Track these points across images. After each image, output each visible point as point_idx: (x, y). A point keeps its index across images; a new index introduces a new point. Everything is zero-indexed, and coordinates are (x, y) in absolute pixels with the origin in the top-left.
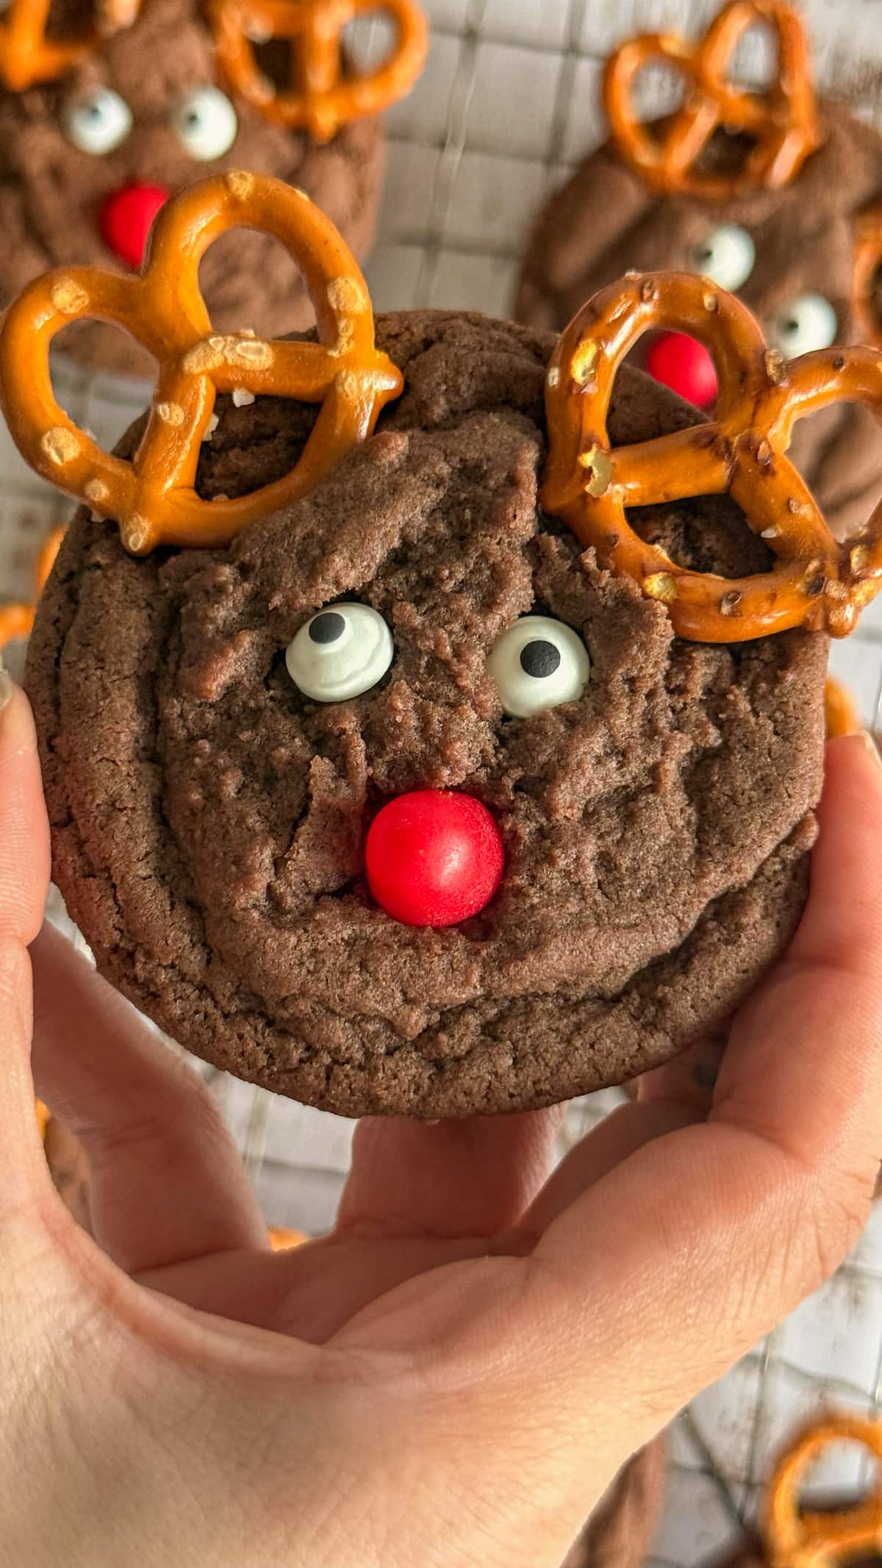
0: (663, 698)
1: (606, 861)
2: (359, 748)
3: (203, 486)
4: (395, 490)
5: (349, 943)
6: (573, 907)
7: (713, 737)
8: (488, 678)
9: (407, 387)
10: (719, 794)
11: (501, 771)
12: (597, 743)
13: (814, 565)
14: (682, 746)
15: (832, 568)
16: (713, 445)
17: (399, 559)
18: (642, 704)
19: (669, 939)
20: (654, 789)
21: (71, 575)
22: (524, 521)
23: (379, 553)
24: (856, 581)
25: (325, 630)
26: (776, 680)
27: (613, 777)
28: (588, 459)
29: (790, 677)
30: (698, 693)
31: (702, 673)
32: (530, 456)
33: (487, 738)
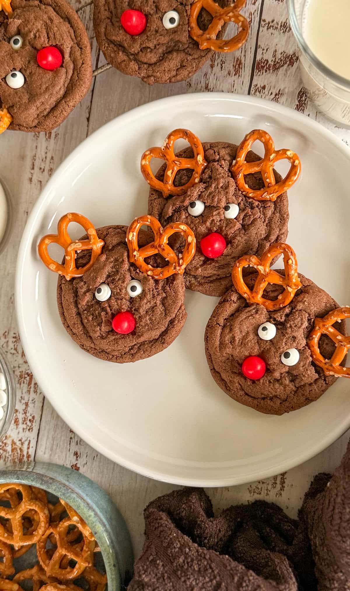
0: (155, 290)
1: (150, 319)
2: (108, 309)
3: (77, 267)
4: (105, 265)
5: (114, 339)
6: (147, 328)
7: (164, 295)
8: (127, 293)
9: (105, 243)
10: (167, 304)
11: (132, 308)
12: (145, 301)
13: (174, 264)
14: (159, 298)
15: (177, 265)
16: (153, 246)
17: (109, 276)
18: (151, 292)
19: (163, 329)
20: (156, 306)
21: (60, 285)
22: (126, 266)
23: (105, 276)
24: (181, 266)
25: (99, 291)
26: (173, 283)
27: (149, 305)
28: (135, 253)
29: (175, 282)
30: (160, 288)
31: (161, 284)
32: (126, 254)
33: (128, 303)
